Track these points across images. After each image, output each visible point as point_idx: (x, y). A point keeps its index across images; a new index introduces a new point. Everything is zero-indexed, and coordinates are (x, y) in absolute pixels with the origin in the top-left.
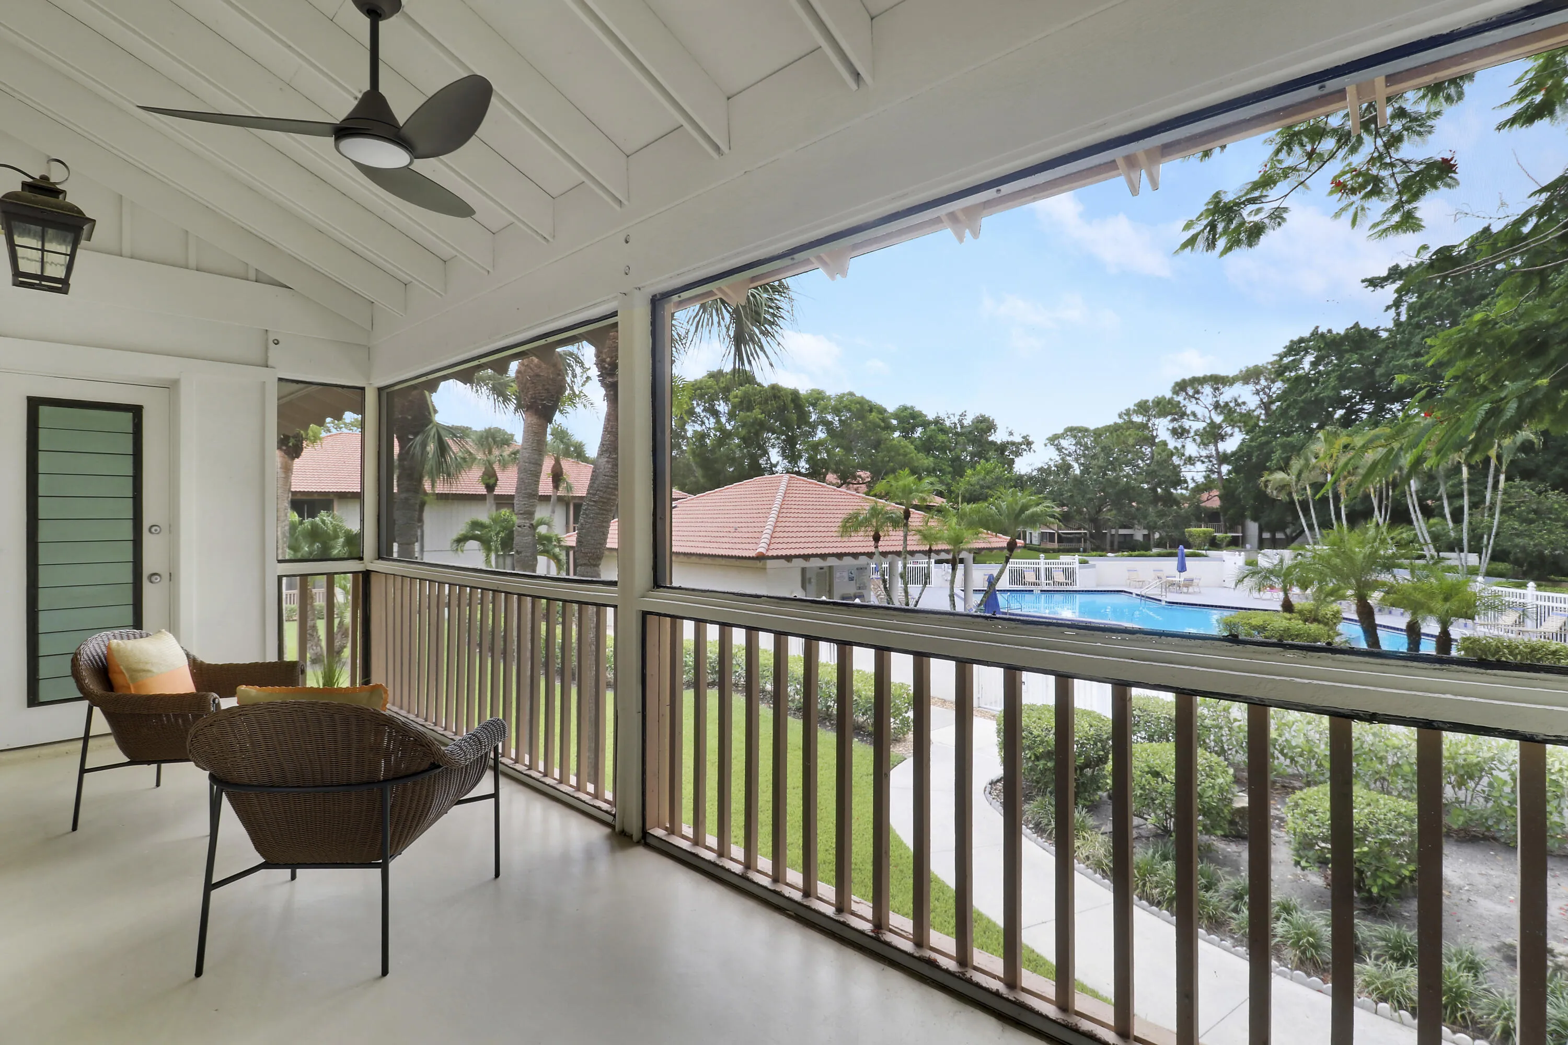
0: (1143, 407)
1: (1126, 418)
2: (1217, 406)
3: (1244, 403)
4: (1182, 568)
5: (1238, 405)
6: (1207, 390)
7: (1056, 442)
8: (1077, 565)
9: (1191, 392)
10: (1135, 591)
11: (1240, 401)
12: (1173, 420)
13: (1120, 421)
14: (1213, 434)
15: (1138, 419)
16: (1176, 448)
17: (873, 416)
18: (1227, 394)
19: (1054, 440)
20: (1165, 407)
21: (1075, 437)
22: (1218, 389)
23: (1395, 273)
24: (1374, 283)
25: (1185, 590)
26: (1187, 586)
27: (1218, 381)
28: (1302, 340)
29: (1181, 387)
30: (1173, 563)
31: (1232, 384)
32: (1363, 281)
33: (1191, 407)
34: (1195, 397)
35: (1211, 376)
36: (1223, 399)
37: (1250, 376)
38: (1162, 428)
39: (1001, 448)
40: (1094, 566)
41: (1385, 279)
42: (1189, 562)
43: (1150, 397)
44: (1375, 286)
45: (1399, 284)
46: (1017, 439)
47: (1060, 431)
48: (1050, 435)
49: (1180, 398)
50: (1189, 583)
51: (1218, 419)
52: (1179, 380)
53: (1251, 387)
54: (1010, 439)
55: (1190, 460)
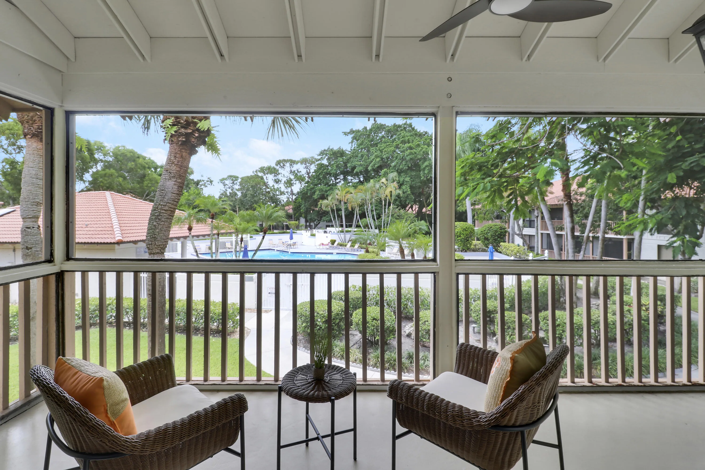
0: (262, 170)
1: (256, 173)
2: (291, 172)
3: (300, 172)
4: (291, 238)
5: (298, 172)
6: (288, 165)
7: (223, 182)
8: (249, 239)
9: (282, 165)
10: (276, 249)
11: (299, 171)
12: (275, 176)
13: (253, 174)
14: (289, 183)
15: (260, 174)
16: (278, 188)
17: (141, 160)
18: (295, 167)
19: (222, 181)
20: (271, 170)
21: (232, 180)
22: (291, 165)
23: (352, 132)
24: (346, 134)
25: (292, 247)
26: (293, 246)
27: (292, 162)
28: (325, 150)
29: (279, 163)
30: (287, 236)
31: (297, 164)
32: (343, 132)
33: (281, 171)
34: (283, 167)
35: (290, 160)
36: (293, 169)
37: (304, 161)
38: (270, 179)
39: (197, 183)
40: (255, 239)
41: (349, 133)
42: (294, 236)
43: (266, 165)
44: (346, 135)
45: (352, 135)
46: (206, 179)
47: (225, 177)
48: (221, 178)
49: (277, 168)
50: (295, 244)
51: (292, 177)
52: (278, 160)
53: (304, 166)
54: (202, 179)
55: (282, 193)
